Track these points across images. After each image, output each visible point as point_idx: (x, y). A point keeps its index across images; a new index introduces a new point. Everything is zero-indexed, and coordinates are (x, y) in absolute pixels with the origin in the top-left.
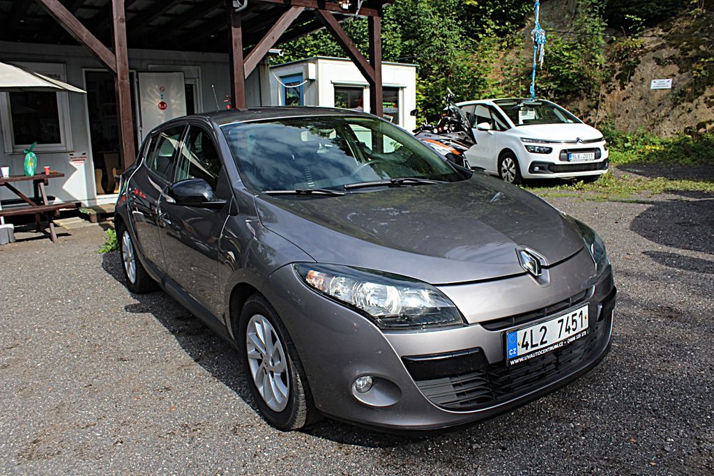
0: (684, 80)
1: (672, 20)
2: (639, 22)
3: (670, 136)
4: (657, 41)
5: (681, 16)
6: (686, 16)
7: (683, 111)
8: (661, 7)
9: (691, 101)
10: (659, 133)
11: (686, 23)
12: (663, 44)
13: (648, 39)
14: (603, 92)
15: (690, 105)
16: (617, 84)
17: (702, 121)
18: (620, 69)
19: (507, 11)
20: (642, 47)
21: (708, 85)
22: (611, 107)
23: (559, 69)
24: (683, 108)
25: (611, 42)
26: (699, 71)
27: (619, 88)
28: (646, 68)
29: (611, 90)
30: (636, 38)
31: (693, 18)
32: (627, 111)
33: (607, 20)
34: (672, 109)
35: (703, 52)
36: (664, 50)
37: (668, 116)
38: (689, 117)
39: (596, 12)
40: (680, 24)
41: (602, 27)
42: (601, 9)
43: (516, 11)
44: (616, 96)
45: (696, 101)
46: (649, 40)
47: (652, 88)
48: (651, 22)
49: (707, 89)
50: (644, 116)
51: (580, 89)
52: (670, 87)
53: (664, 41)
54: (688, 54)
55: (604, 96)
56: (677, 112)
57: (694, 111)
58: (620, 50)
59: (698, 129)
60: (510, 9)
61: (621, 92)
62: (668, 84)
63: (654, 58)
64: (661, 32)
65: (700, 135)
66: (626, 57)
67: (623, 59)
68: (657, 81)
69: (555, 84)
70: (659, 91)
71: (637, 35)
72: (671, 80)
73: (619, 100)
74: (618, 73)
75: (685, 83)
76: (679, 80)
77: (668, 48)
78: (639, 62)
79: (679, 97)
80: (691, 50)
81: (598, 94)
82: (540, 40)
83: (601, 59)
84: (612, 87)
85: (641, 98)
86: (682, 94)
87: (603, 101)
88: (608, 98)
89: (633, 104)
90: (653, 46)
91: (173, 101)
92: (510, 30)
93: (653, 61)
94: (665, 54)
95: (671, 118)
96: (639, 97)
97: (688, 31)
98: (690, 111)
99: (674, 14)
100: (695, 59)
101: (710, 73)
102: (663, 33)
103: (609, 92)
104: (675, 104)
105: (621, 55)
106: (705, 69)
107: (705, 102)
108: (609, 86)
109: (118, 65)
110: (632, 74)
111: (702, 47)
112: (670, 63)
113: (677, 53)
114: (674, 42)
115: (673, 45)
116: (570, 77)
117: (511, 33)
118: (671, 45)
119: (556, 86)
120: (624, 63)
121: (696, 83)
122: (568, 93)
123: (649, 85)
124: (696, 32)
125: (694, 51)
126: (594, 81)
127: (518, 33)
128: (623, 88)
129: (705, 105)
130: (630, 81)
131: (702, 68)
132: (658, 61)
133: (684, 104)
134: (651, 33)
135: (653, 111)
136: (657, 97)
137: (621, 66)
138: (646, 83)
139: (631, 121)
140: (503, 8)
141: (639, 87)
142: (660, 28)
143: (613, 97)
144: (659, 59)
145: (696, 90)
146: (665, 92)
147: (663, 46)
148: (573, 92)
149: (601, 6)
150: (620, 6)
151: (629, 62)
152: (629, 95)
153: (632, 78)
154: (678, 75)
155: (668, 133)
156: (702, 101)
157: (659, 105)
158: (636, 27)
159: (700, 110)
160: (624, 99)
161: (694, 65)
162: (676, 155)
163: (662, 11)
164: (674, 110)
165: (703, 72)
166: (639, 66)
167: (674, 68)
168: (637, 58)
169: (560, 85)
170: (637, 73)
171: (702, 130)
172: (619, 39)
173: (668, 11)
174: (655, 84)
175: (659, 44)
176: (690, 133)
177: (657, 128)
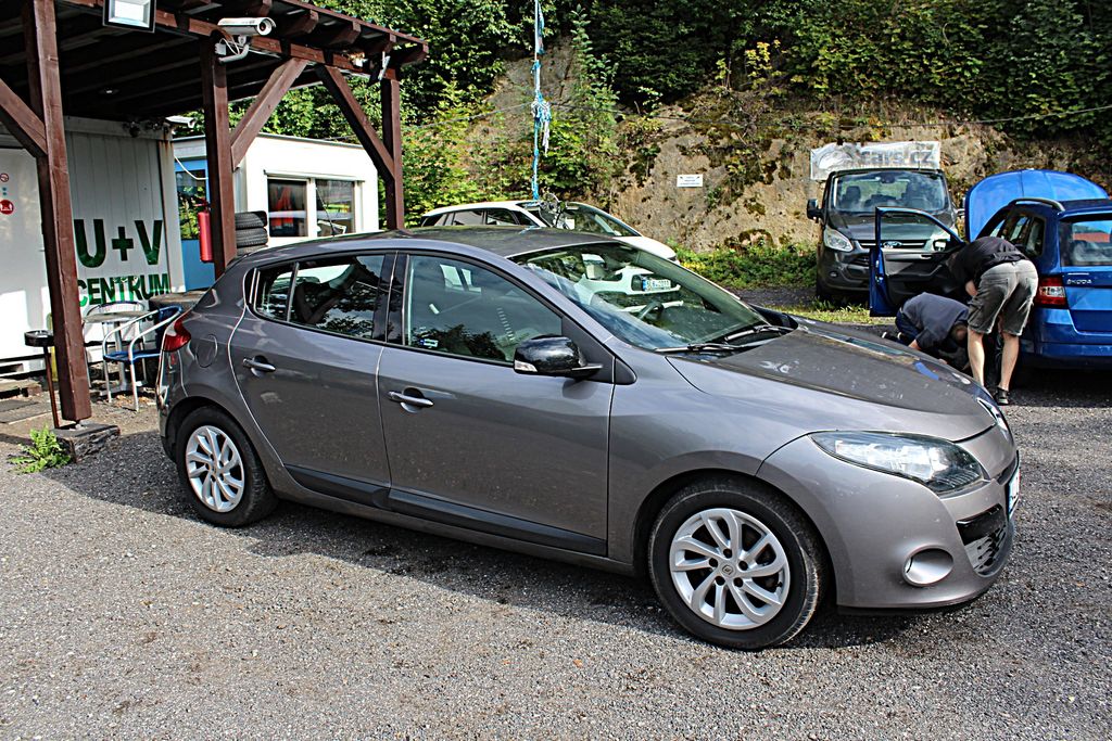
0: (717, 177)
1: (693, 97)
2: (654, 97)
3: (708, 249)
4: (678, 124)
5: (703, 93)
6: (709, 93)
7: (721, 217)
8: (681, 80)
9: (729, 204)
10: (693, 245)
11: (710, 103)
12: (686, 128)
13: (667, 119)
14: (614, 189)
15: (728, 210)
16: (632, 178)
17: (745, 230)
18: (634, 159)
19: (468, 69)
20: (660, 131)
21: (746, 184)
22: (627, 210)
23: (555, 156)
24: (720, 212)
25: (619, 119)
26: (736, 166)
27: (636, 184)
28: (668, 157)
29: (626, 187)
30: (651, 117)
31: (718, 98)
32: (649, 216)
33: (618, 92)
34: (707, 213)
35: (737, 142)
36: (688, 136)
37: (702, 223)
38: (728, 224)
39: (603, 80)
40: (703, 104)
41: (613, 100)
42: (609, 76)
43: (483, 70)
44: (632, 195)
45: (734, 204)
46: (668, 121)
47: (679, 185)
48: (670, 97)
49: (746, 188)
50: (671, 223)
51: (585, 184)
52: (701, 185)
53: (687, 124)
54: (718, 144)
55: (616, 195)
56: (712, 218)
57: (733, 216)
58: (631, 133)
59: (741, 241)
60: (474, 66)
61: (638, 190)
62: (697, 180)
63: (677, 146)
64: (680, 111)
65: (745, 249)
66: (641, 143)
67: (636, 144)
68: (685, 176)
69: (551, 177)
70: (687, 190)
71: (652, 114)
72: (701, 176)
73: (637, 200)
74: (632, 163)
75: (719, 180)
76: (711, 176)
77: (694, 134)
78: (659, 151)
79: (715, 198)
80: (721, 138)
81: (607, 192)
82: (543, 117)
83: (607, 143)
84: (626, 183)
85: (666, 199)
86: (718, 194)
87: (616, 201)
88: (622, 197)
89: (656, 206)
90: (673, 129)
91: (25, 200)
92: (473, 98)
93: (677, 150)
94: (691, 140)
95: (706, 225)
96: (663, 197)
97: (715, 113)
98: (728, 217)
99: (694, 90)
100: (728, 150)
101: (748, 169)
102: (684, 114)
103: (623, 190)
104: (710, 208)
105: (633, 139)
106: (742, 163)
107: (745, 206)
108: (622, 181)
109: (48, 140)
110: (652, 166)
111: (733, 135)
112: (698, 154)
113: (706, 141)
114: (700, 126)
115: (700, 130)
116: (571, 169)
117: (473, 101)
118: (697, 130)
119: (552, 180)
120: (640, 150)
121: (732, 181)
122: (567, 189)
123: (675, 182)
124: (724, 116)
125: (726, 139)
126: (603, 174)
127: (484, 101)
128: (641, 185)
129: (745, 210)
130: (649, 175)
131: (738, 163)
132: (684, 150)
133: (721, 208)
134: (669, 113)
135: (683, 217)
136: (686, 196)
137: (635, 155)
138: (671, 178)
139: (656, 229)
140: (464, 65)
141: (661, 184)
142: (680, 106)
143: (628, 196)
144: (684, 148)
145: (733, 190)
146: (696, 191)
147: (686, 131)
148: (575, 189)
149: (609, 72)
150: (631, 75)
151: (646, 150)
152: (649, 194)
153: (652, 171)
154: (709, 169)
155: (705, 245)
156: (742, 205)
157: (690, 208)
158: (651, 104)
159: (742, 216)
160: (644, 200)
161: (727, 158)
162: (722, 275)
163: (682, 85)
164: (709, 216)
165: (740, 167)
166: (659, 155)
167: (704, 161)
168: (655, 145)
169: (558, 179)
170: (658, 165)
171: (745, 243)
172: (629, 118)
173: (687, 85)
174: (683, 181)
175: (681, 127)
176: (732, 246)
177: (690, 240)
